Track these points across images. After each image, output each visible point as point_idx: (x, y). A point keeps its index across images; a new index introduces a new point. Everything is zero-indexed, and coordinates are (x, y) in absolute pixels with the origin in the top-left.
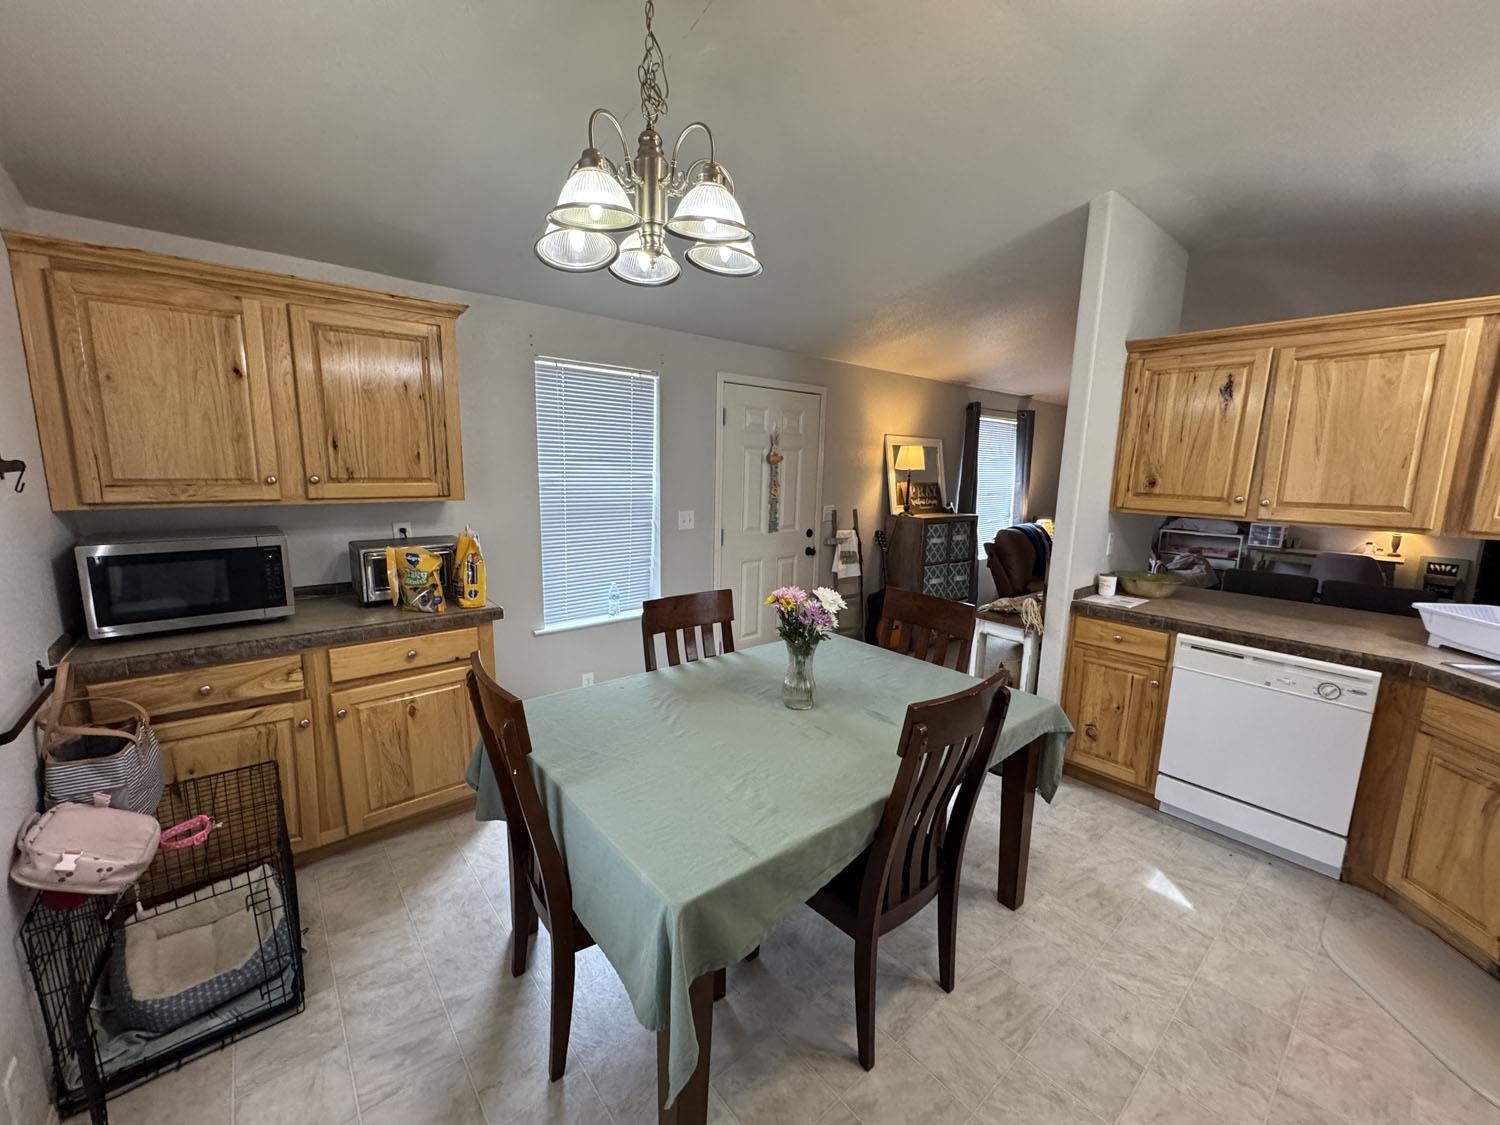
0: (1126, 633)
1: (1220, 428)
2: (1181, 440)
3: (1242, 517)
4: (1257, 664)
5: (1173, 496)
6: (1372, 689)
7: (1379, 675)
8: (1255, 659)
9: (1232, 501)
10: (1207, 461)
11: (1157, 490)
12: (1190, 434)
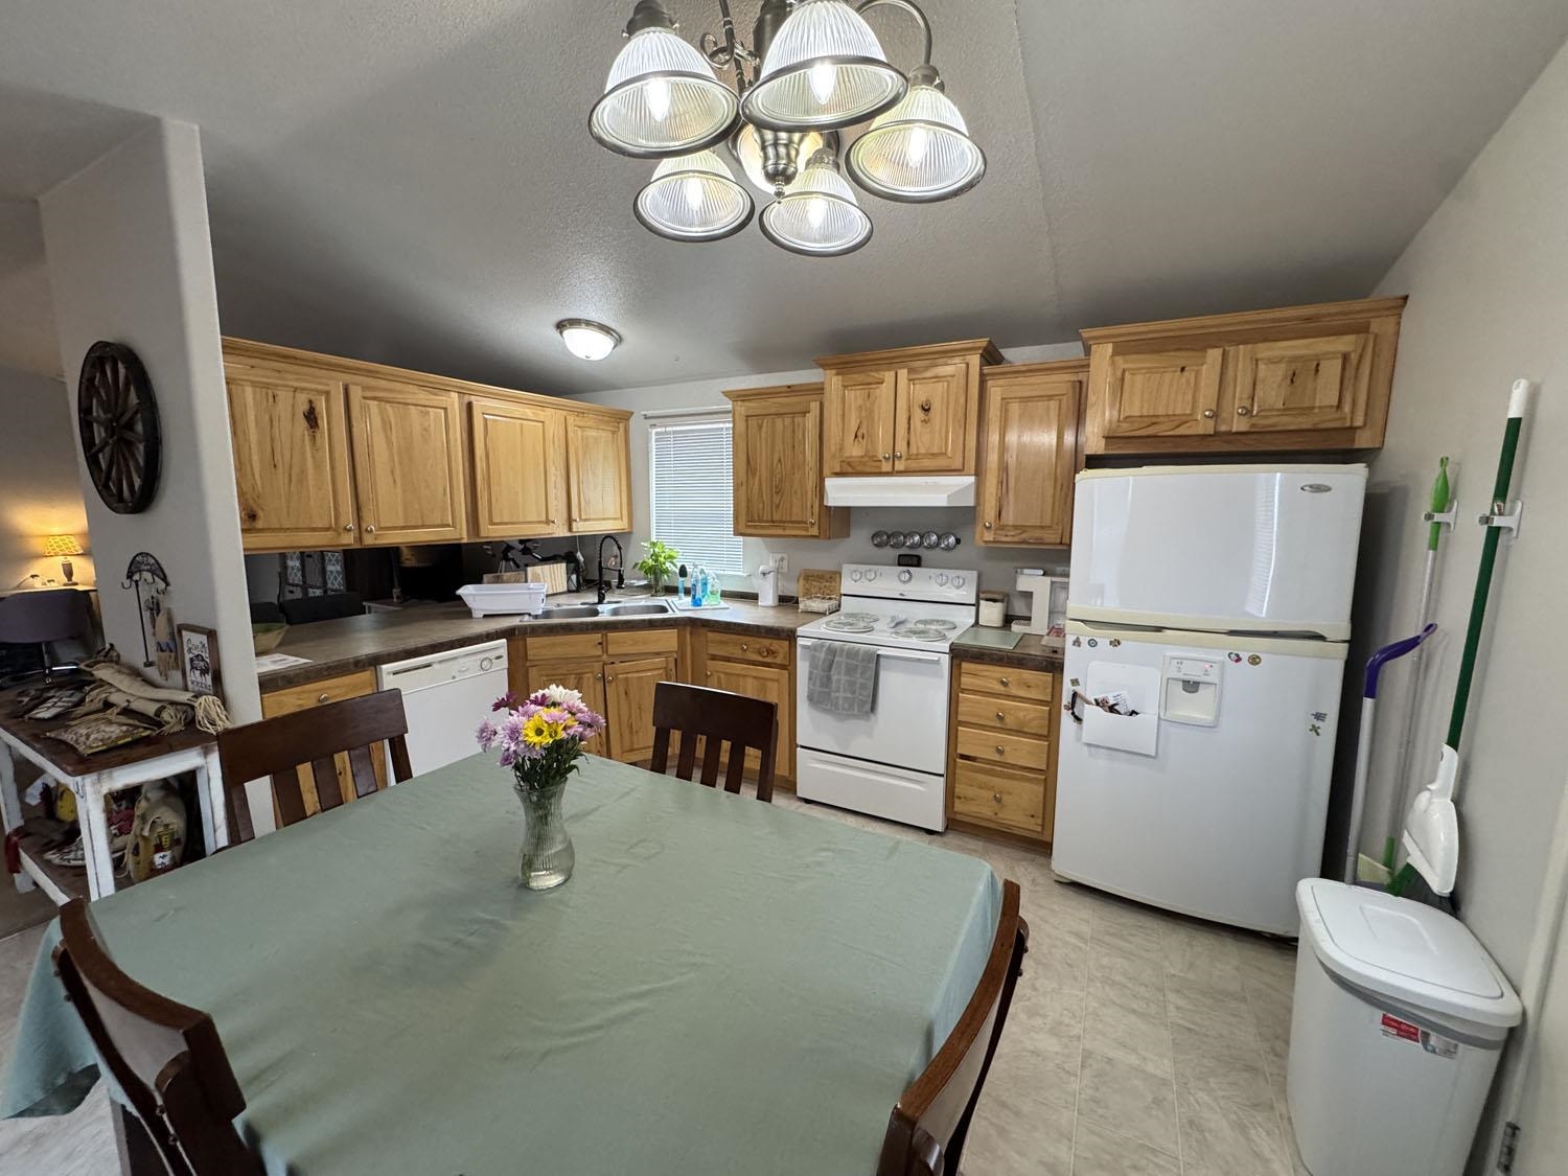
0: (329, 688)
1: (313, 457)
2: (275, 466)
3: (350, 545)
4: (443, 665)
5: (281, 529)
6: (504, 652)
7: (504, 640)
8: (440, 662)
9: (341, 530)
10: (308, 490)
11: (260, 524)
12: (283, 458)
